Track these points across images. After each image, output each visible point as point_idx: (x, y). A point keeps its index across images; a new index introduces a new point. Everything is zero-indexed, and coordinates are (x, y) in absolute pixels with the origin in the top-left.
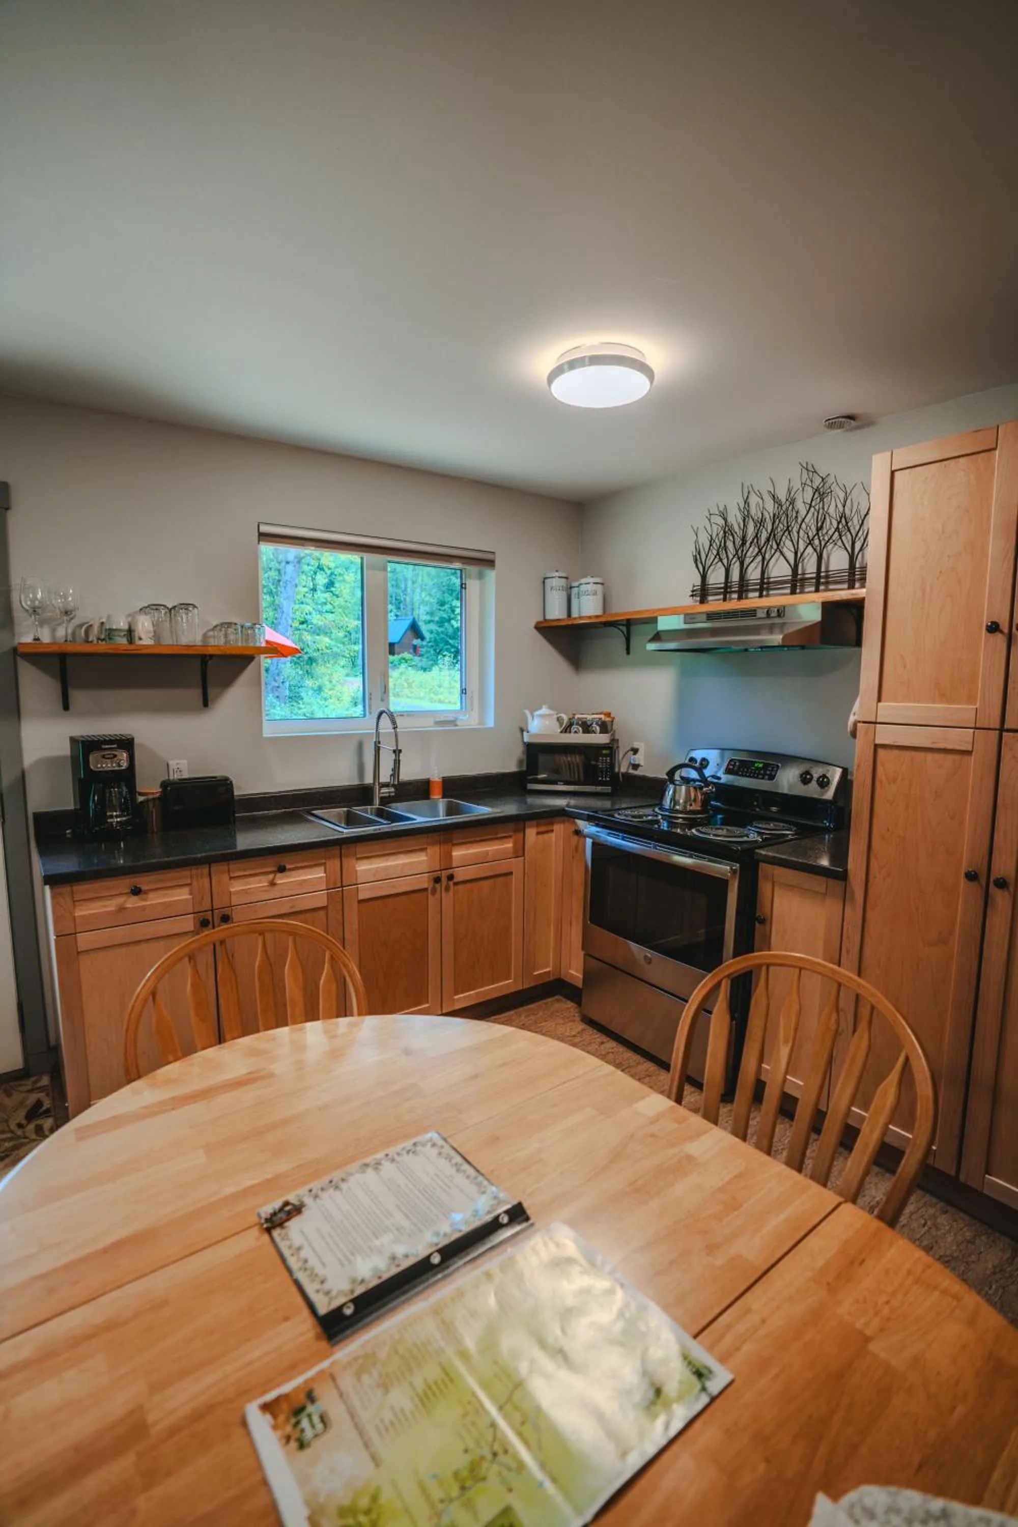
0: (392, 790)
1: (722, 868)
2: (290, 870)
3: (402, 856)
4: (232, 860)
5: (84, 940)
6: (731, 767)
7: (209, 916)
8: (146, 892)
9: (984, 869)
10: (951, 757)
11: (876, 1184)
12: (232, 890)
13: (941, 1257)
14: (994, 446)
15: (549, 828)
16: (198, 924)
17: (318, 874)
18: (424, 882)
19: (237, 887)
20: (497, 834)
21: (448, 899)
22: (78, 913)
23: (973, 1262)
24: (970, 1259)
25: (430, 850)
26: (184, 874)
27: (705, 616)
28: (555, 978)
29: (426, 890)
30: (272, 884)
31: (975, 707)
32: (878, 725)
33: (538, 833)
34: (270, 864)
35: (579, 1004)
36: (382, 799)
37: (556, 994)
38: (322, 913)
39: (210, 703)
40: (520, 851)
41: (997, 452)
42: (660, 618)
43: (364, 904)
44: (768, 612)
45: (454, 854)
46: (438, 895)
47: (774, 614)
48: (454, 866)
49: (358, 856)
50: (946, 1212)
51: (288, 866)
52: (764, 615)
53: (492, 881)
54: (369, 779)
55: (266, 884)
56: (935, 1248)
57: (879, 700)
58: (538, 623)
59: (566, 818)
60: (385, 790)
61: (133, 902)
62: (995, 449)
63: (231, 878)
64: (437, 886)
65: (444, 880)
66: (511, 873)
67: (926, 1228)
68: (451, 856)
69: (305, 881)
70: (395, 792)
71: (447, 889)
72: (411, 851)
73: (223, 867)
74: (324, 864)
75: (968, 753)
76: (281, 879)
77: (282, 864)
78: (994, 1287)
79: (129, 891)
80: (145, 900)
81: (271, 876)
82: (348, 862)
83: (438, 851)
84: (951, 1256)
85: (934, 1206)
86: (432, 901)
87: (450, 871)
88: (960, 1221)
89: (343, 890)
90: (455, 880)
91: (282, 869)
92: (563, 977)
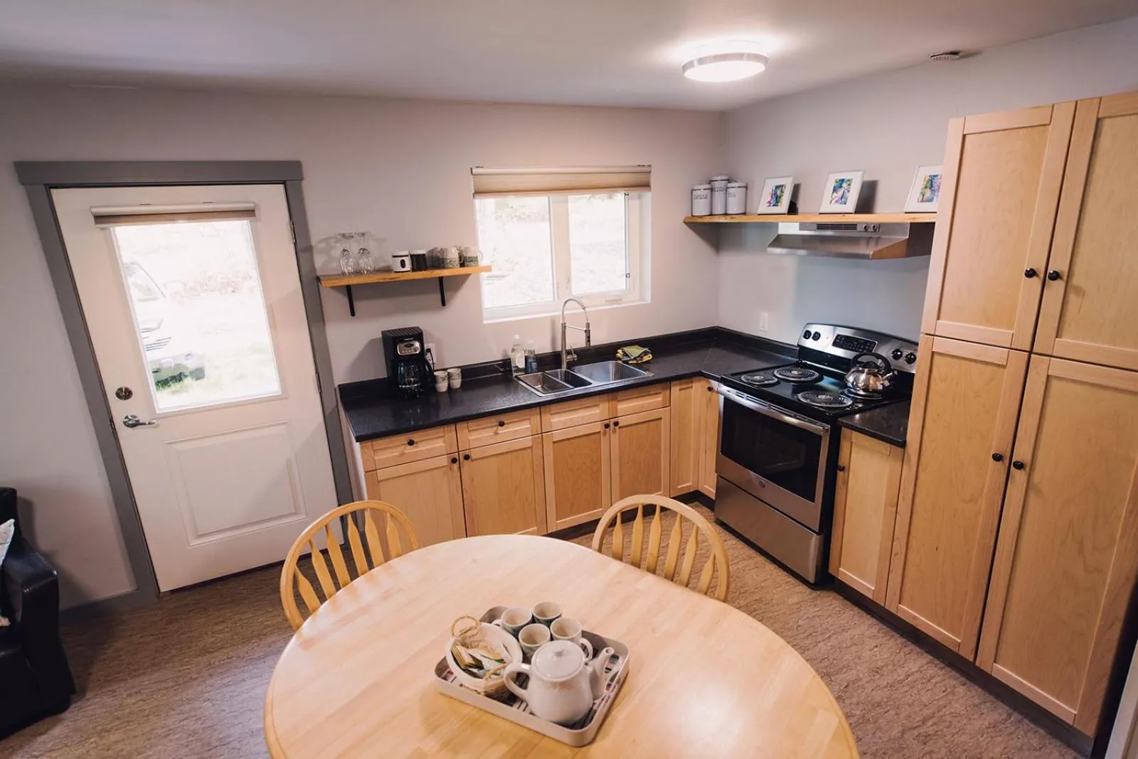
0: (575, 356)
1: (817, 427)
2: (507, 423)
3: (582, 411)
4: (469, 420)
5: (381, 474)
6: (838, 341)
7: (456, 455)
8: (417, 443)
9: (1008, 454)
10: (990, 368)
11: (915, 660)
12: (470, 438)
13: (952, 713)
14: (1048, 122)
15: (690, 385)
16: (450, 462)
17: (525, 426)
18: (598, 427)
19: (473, 436)
20: (649, 391)
21: (615, 438)
22: (376, 458)
23: (974, 719)
24: (972, 717)
25: (601, 405)
26: (439, 431)
27: (815, 227)
28: (694, 490)
29: (599, 432)
30: (496, 433)
31: (1011, 332)
32: (935, 337)
33: (680, 390)
34: (494, 420)
35: (712, 509)
36: (568, 363)
37: (695, 501)
38: (529, 451)
39: (446, 303)
40: (667, 404)
41: (1050, 127)
42: (780, 224)
43: (556, 444)
44: (866, 227)
45: (619, 407)
46: (607, 435)
47: (871, 229)
48: (619, 415)
49: (552, 412)
50: (964, 685)
51: (505, 422)
52: (863, 229)
53: (647, 424)
54: (559, 348)
55: (492, 434)
56: (948, 707)
57: (938, 319)
58: (687, 218)
59: (702, 378)
60: (569, 357)
61: (410, 449)
62: (1049, 125)
63: (469, 431)
64: (607, 430)
65: (612, 426)
66: (661, 419)
67: (945, 693)
68: (617, 409)
69: (517, 430)
70: (578, 358)
71: (614, 431)
72: (590, 407)
73: (464, 425)
74: (528, 419)
75: (1004, 367)
76: (501, 430)
77: (502, 420)
78: (985, 736)
79: (406, 442)
80: (417, 447)
81: (495, 428)
82: (546, 417)
83: (607, 406)
84: (959, 714)
85: (956, 679)
86: (604, 440)
87: (616, 420)
88: (973, 691)
89: (542, 437)
90: (620, 425)
91: (502, 424)
92: (700, 490)
